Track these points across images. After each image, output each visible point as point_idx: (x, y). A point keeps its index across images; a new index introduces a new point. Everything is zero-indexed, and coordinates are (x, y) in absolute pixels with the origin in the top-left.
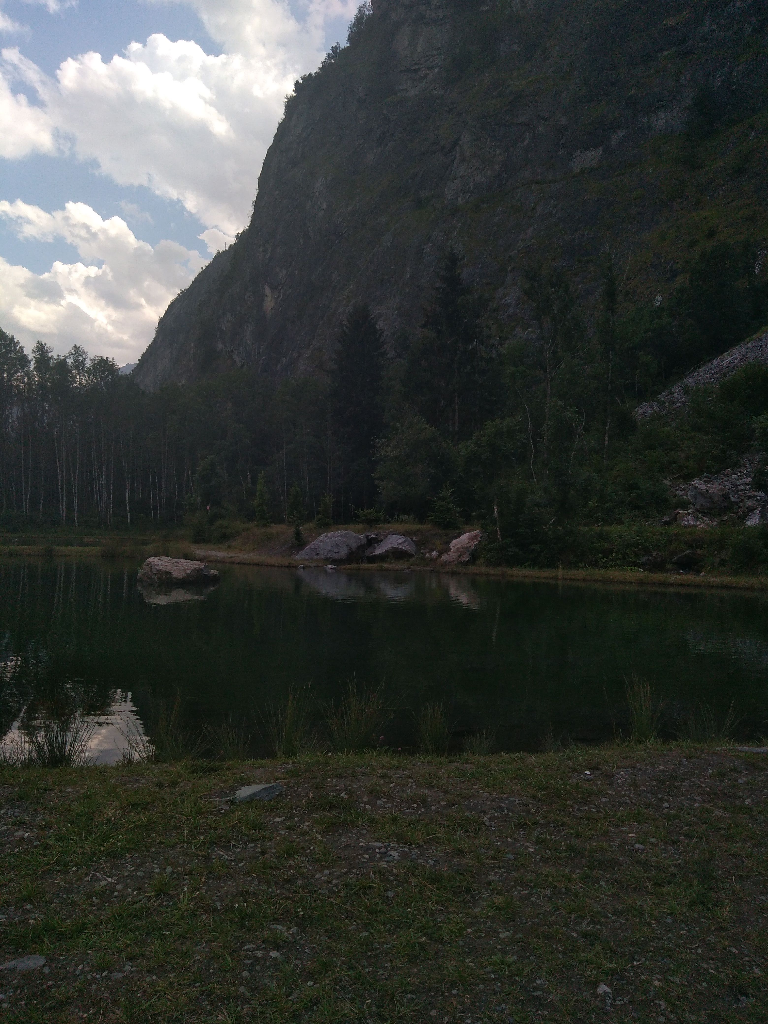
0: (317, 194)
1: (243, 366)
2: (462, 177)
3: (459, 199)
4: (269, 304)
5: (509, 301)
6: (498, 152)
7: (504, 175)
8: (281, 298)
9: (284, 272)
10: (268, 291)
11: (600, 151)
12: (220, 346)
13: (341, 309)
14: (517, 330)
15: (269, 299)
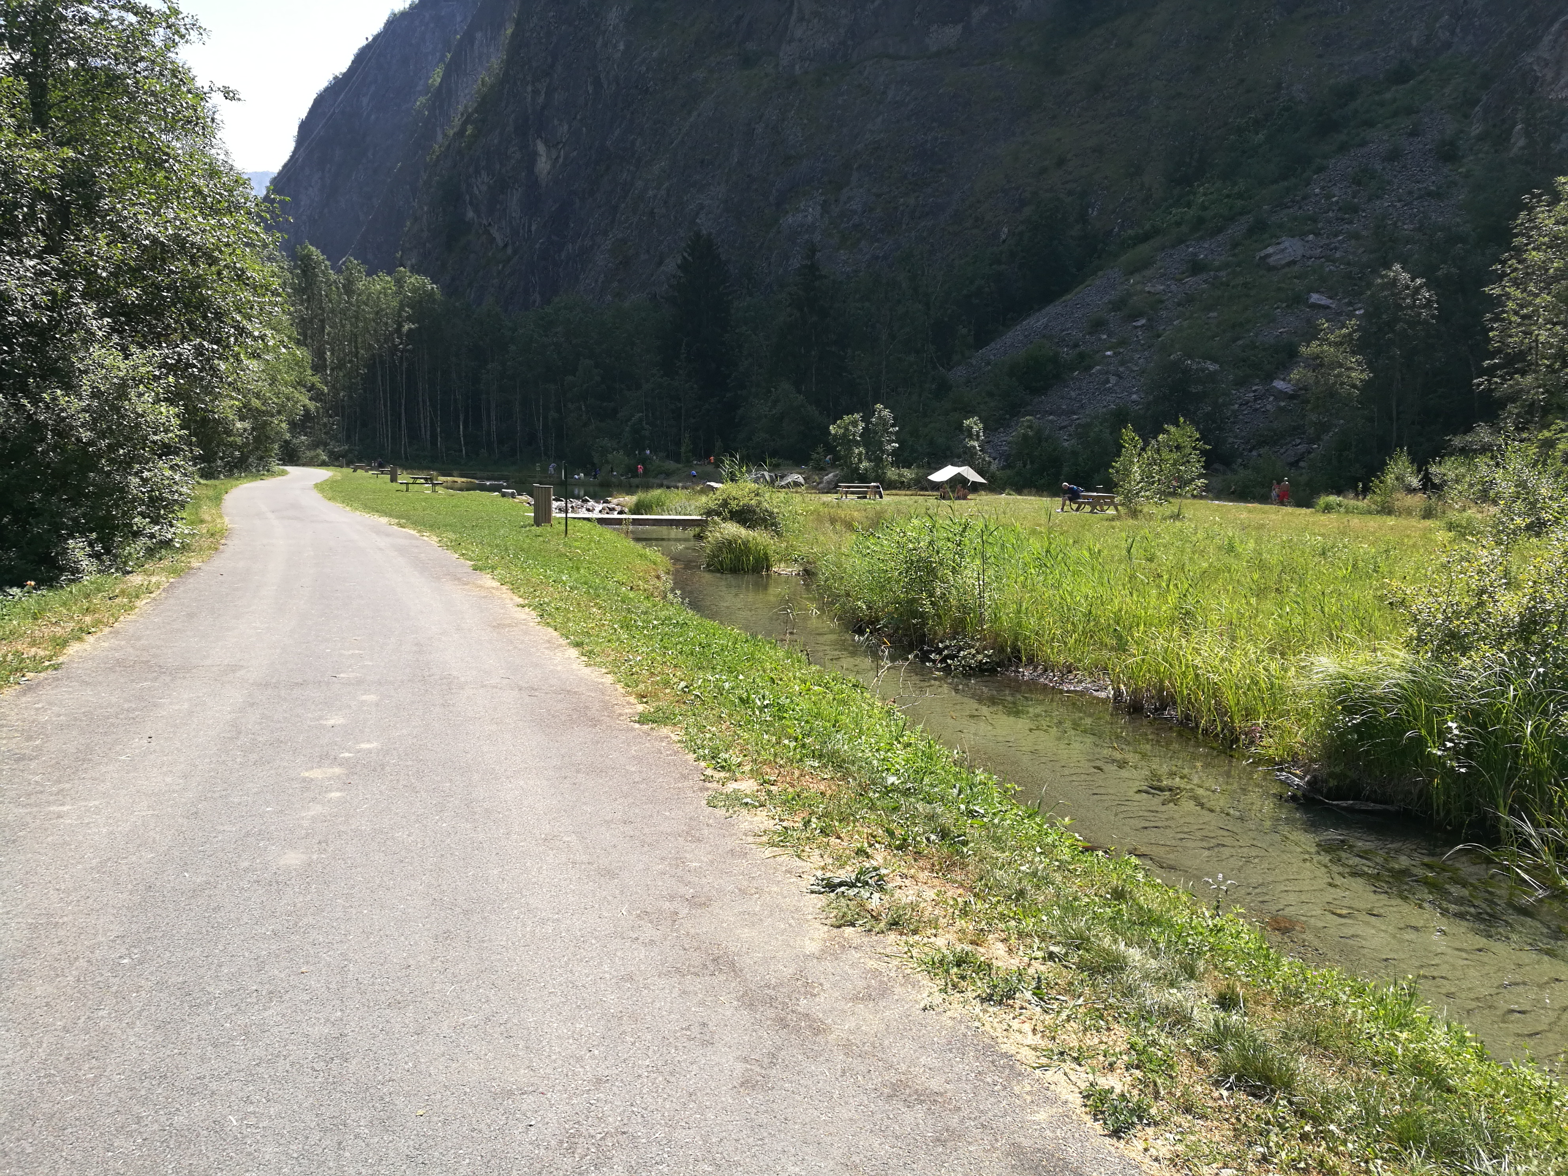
0: (611, 28)
1: (506, 246)
2: (800, 40)
3: (797, 67)
4: (543, 165)
5: (855, 207)
6: (843, 12)
7: (850, 42)
8: (561, 160)
9: (566, 127)
10: (541, 148)
11: (960, 27)
12: (470, 214)
13: (651, 193)
14: (863, 242)
15: (544, 159)
